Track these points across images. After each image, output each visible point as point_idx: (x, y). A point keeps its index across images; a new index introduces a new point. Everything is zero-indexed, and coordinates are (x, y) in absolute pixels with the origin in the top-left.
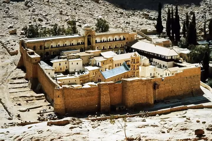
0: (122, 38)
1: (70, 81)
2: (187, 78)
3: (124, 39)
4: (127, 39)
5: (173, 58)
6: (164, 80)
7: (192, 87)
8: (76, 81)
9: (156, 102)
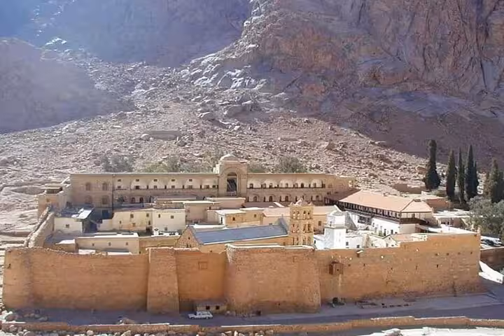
0: (318, 185)
1: (110, 244)
2: (437, 255)
3: (323, 186)
4: (330, 186)
5: (417, 216)
6: (361, 256)
7: (455, 277)
8: (127, 244)
9: (325, 303)
